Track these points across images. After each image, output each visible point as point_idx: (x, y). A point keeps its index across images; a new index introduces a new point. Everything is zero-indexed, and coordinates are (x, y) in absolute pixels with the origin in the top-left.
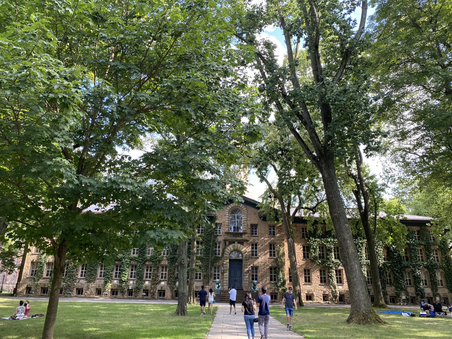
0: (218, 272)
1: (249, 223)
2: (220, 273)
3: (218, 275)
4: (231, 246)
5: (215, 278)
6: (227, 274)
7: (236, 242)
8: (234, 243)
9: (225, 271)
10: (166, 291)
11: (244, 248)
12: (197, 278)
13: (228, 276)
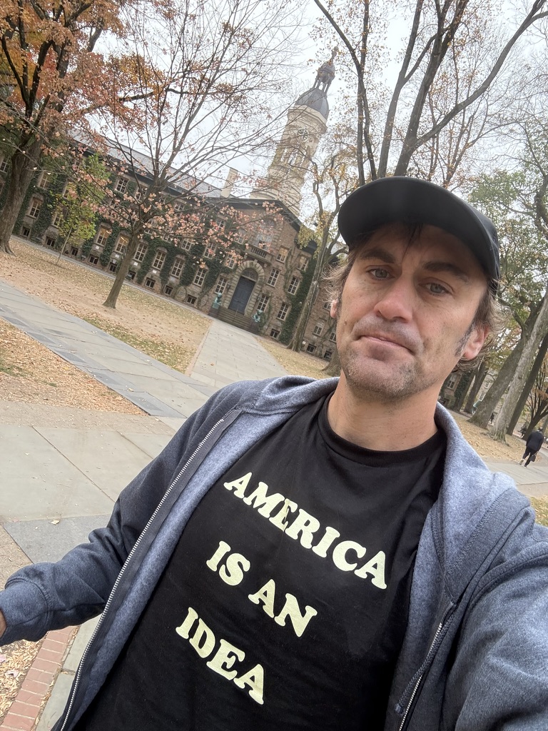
0: (224, 285)
1: (280, 244)
2: (225, 287)
3: (222, 288)
4: (248, 262)
5: (217, 290)
6: (232, 292)
7: (256, 261)
8: (253, 260)
9: (232, 287)
10: (157, 282)
11: (262, 271)
12: (196, 282)
13: (232, 294)
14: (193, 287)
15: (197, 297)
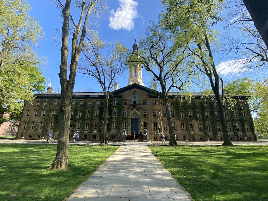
0: (125, 125)
1: (142, 99)
3: (125, 127)
4: (132, 111)
7: (135, 109)
9: (129, 125)
10: (97, 136)
11: (139, 112)
12: (113, 128)
13: (130, 128)
14: (113, 131)
15: (116, 135)
